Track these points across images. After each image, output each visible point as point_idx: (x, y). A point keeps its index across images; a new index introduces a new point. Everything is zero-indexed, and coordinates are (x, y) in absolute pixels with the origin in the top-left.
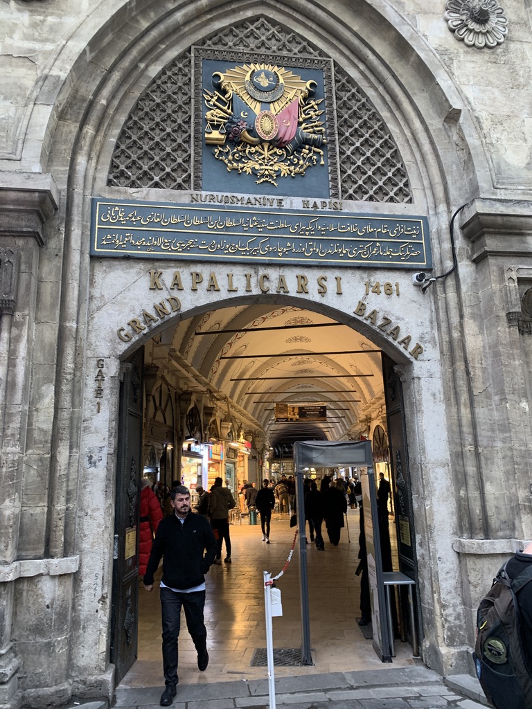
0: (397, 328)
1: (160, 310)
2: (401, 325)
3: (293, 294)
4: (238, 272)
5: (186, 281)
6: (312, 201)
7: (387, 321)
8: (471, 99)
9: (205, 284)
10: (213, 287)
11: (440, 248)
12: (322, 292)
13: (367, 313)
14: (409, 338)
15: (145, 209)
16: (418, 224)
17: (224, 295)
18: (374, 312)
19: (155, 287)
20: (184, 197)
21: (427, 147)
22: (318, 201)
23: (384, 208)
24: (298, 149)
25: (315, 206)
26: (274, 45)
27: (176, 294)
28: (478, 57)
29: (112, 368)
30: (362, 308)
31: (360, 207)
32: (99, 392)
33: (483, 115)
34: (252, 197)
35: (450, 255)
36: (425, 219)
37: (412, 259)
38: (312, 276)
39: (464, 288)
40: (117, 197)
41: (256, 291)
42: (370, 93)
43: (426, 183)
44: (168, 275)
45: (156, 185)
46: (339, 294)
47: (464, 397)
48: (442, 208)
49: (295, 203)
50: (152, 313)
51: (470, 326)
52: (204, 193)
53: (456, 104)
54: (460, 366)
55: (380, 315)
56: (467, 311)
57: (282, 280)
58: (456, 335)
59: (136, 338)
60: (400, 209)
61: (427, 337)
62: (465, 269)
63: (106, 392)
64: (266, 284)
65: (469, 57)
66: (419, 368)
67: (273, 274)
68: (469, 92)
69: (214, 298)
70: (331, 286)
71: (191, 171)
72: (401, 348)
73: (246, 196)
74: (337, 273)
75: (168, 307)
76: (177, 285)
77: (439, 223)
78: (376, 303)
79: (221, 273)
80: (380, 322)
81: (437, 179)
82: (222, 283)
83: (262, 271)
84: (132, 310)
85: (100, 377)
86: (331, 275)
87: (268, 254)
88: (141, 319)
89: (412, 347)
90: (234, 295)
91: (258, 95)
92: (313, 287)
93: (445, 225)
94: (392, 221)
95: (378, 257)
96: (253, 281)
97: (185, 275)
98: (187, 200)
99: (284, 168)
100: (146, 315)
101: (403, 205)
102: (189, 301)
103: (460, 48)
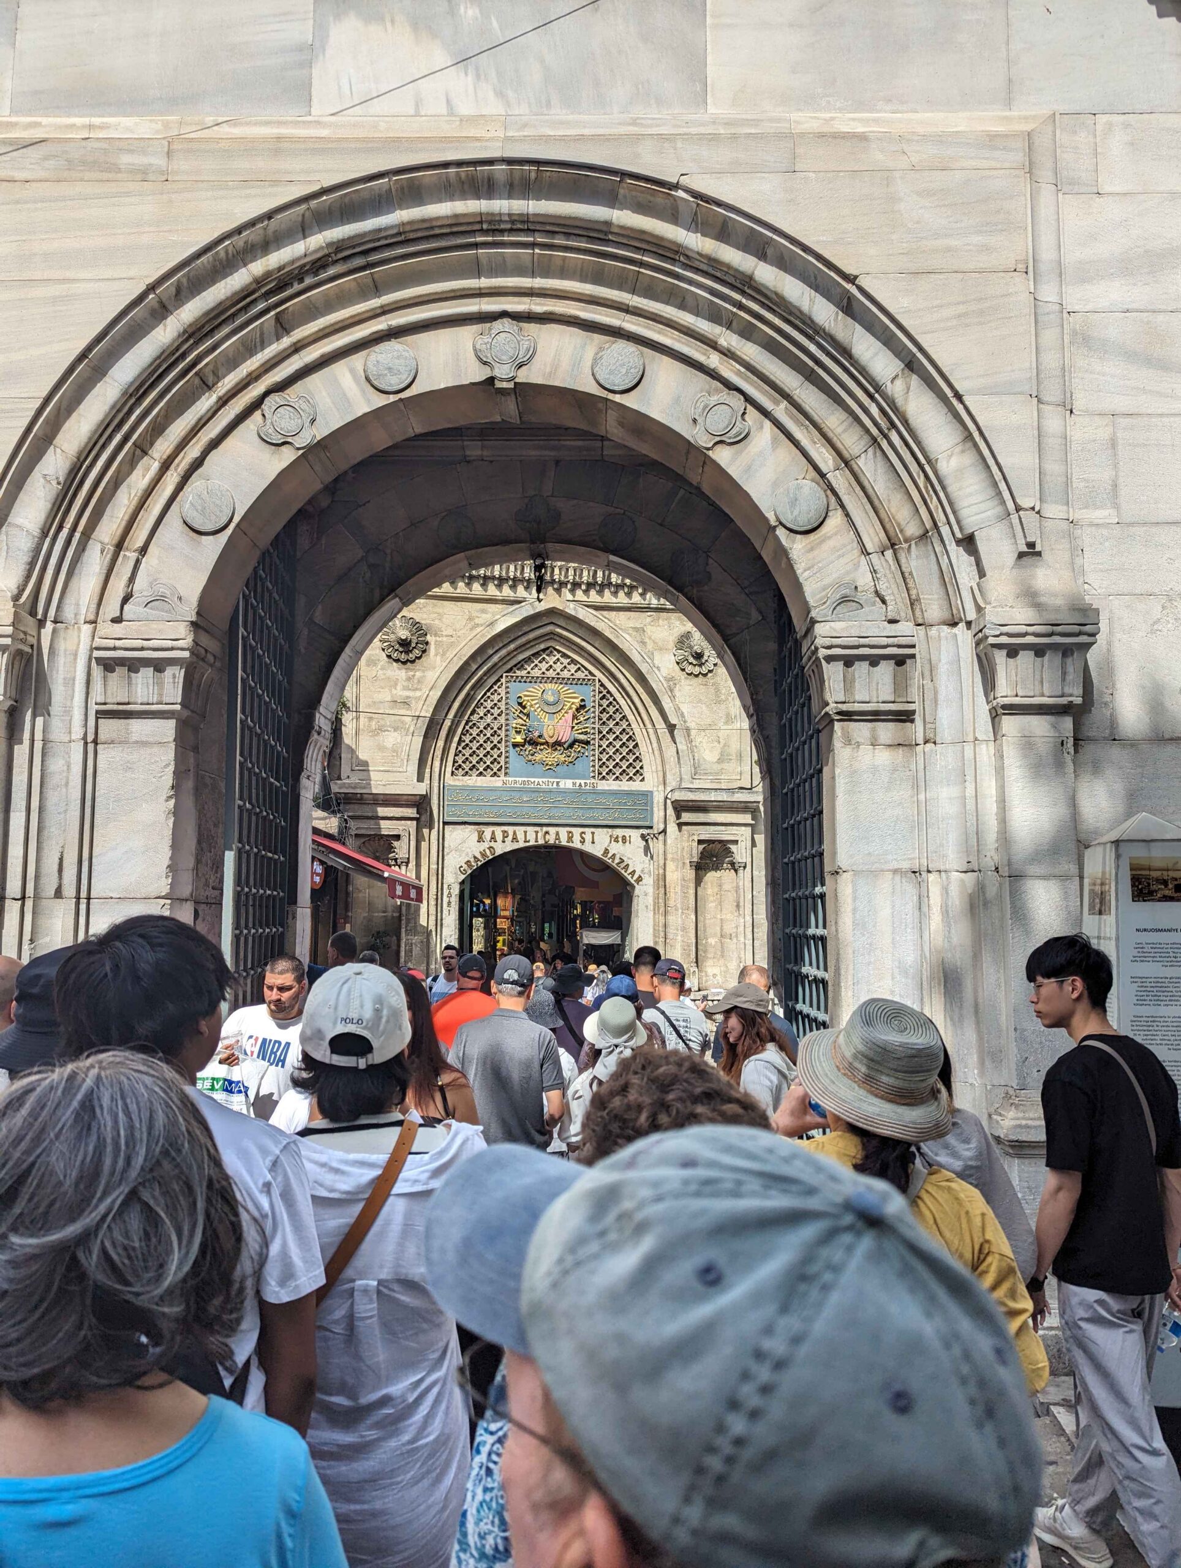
0: (628, 865)
1: (483, 854)
2: (630, 862)
3: (564, 842)
4: (531, 830)
5: (499, 836)
6: (578, 782)
7: (622, 861)
8: (686, 714)
9: (510, 837)
10: (515, 839)
11: (658, 815)
12: (583, 842)
13: (610, 855)
14: (634, 871)
15: (473, 790)
16: (647, 796)
17: (521, 844)
18: (614, 855)
19: (480, 839)
20: (497, 782)
21: (655, 745)
22: (583, 782)
23: (625, 785)
24: (571, 746)
25: (580, 785)
26: (558, 667)
27: (492, 844)
28: (695, 681)
29: (456, 890)
30: (606, 851)
31: (610, 785)
32: (449, 903)
33: (692, 725)
34: (540, 780)
35: (662, 820)
36: (651, 792)
37: (640, 819)
38: (577, 831)
39: (669, 841)
40: (457, 783)
41: (541, 842)
42: (622, 702)
43: (654, 768)
44: (488, 831)
45: (481, 774)
46: (593, 842)
47: (662, 909)
48: (661, 788)
49: (567, 784)
50: (479, 856)
51: (671, 866)
52: (510, 779)
53: (673, 720)
54: (662, 890)
55: (618, 857)
56: (669, 856)
57: (557, 834)
58: (661, 871)
59: (469, 872)
60: (636, 786)
61: (646, 870)
62: (672, 828)
63: (453, 904)
64: (547, 837)
65: (688, 682)
66: (638, 890)
67: (552, 830)
68: (685, 709)
69: (516, 846)
70: (588, 837)
71: (502, 763)
72: (629, 877)
73: (537, 780)
74: (593, 830)
75: (488, 852)
76: (493, 838)
77: (658, 798)
78: (616, 848)
79: (520, 830)
80: (617, 861)
81: (660, 768)
82: (520, 836)
83: (545, 829)
84: (467, 854)
85: (450, 895)
86: (588, 830)
87: (550, 818)
88: (472, 860)
89: (636, 877)
90: (527, 844)
91: (546, 708)
92: (577, 838)
93: (662, 800)
94: (629, 794)
95: (617, 819)
96: (540, 835)
97: (498, 831)
98: (500, 784)
99: (562, 758)
100: (475, 857)
101: (638, 782)
102: (500, 849)
103: (683, 675)
